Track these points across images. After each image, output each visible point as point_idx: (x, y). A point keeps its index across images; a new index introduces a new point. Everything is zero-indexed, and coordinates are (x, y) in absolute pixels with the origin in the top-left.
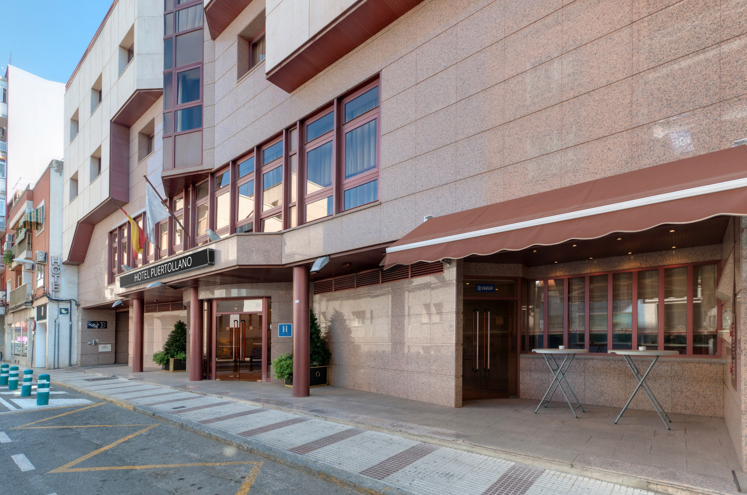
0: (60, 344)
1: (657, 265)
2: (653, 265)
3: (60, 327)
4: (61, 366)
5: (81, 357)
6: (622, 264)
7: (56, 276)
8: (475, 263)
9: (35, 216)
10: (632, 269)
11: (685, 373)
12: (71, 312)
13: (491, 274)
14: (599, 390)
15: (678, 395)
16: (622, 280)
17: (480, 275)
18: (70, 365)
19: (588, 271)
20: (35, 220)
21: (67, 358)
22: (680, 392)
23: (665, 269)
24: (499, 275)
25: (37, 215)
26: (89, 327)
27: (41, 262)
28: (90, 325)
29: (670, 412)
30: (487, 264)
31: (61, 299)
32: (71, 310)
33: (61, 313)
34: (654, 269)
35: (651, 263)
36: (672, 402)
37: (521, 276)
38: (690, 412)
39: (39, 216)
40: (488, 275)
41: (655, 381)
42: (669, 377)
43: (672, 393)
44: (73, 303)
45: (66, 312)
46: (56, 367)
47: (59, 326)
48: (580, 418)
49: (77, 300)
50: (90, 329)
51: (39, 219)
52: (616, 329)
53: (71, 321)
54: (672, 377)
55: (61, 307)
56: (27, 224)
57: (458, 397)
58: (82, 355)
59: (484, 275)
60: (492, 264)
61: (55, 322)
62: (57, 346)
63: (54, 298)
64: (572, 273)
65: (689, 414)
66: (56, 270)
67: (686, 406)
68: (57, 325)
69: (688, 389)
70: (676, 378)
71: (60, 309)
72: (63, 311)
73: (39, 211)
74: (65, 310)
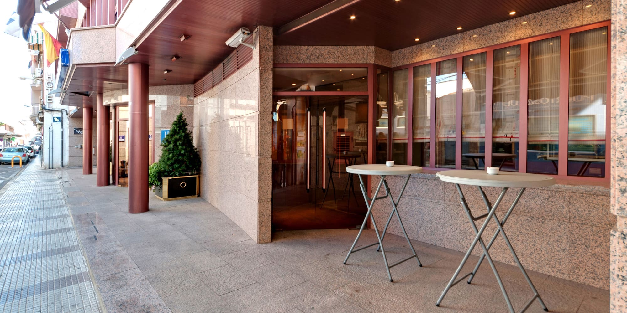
0: (53, 148)
1: (557, 30)
2: (552, 31)
3: (54, 133)
4: (55, 166)
5: (69, 159)
6: (506, 33)
7: (49, 89)
8: (306, 47)
9: (36, 39)
10: (520, 39)
11: (593, 214)
12: (62, 121)
13: (329, 61)
14: (462, 229)
15: (581, 251)
16: (507, 60)
17: (313, 62)
18: (62, 166)
19: (460, 50)
20: (36, 42)
21: (60, 160)
22: (584, 247)
23: (571, 35)
24: (340, 62)
25: (38, 38)
26: (75, 133)
27: (38, 77)
28: (76, 131)
29: (567, 278)
30: (323, 47)
31: (53, 109)
32: (62, 119)
33: (54, 121)
34: (555, 36)
35: (548, 27)
36: (570, 262)
37: (372, 62)
38: (601, 284)
39: (39, 39)
40: (324, 62)
41: (543, 223)
42: (566, 217)
43: (570, 246)
44: (64, 113)
45: (58, 120)
46: (51, 167)
47: (52, 132)
48: (397, 282)
49: (67, 110)
50: (76, 135)
51: (39, 41)
52: (498, 136)
53: (62, 127)
54: (570, 218)
55: (54, 116)
56: (35, 47)
57: (263, 229)
58: (70, 157)
59: (320, 62)
60: (331, 47)
61: (50, 128)
62: (51, 150)
63: (48, 108)
64: (441, 55)
65: (600, 289)
66: (50, 84)
67: (594, 272)
68: (51, 131)
69: (598, 242)
70: (577, 221)
71: (54, 117)
72: (56, 119)
73: (39, 34)
74: (58, 119)
